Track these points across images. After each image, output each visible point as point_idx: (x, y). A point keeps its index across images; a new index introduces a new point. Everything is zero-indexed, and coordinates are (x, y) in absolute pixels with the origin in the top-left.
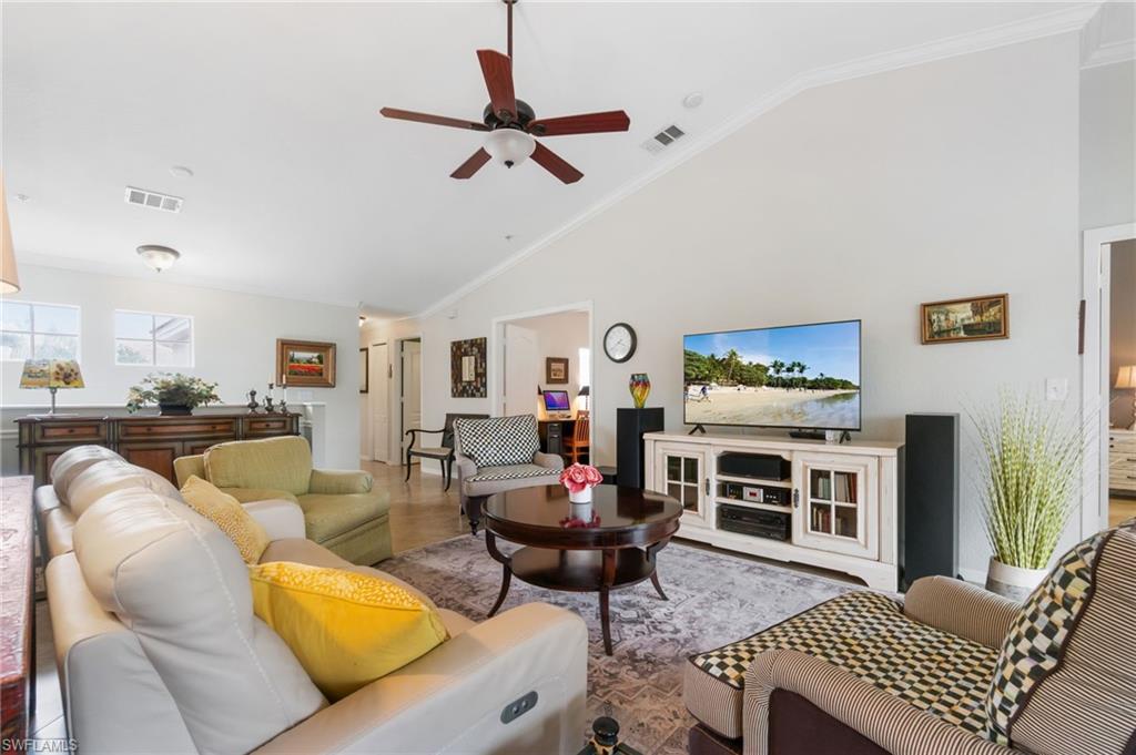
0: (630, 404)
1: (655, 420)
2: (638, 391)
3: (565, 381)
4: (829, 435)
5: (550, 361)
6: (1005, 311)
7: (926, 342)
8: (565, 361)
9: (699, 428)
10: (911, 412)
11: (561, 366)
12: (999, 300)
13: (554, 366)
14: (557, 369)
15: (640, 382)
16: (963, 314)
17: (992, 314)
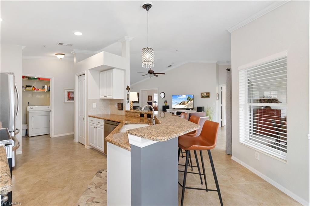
0: (164, 105)
1: (168, 107)
2: (166, 103)
3: (151, 100)
4: (190, 109)
5: (149, 96)
6: (209, 94)
7: (202, 98)
8: (152, 96)
9: (174, 108)
10: (198, 106)
11: (151, 97)
12: (208, 93)
13: (150, 97)
14: (150, 98)
15: (166, 102)
16: (205, 94)
17: (208, 95)
